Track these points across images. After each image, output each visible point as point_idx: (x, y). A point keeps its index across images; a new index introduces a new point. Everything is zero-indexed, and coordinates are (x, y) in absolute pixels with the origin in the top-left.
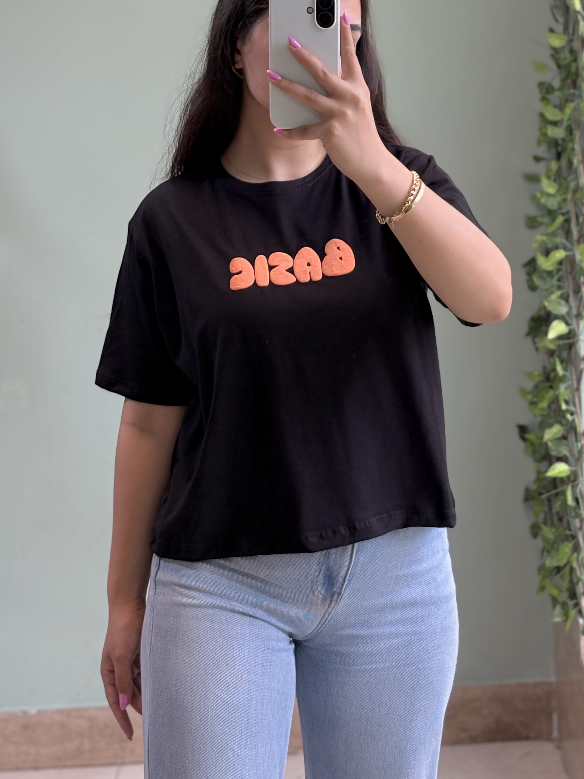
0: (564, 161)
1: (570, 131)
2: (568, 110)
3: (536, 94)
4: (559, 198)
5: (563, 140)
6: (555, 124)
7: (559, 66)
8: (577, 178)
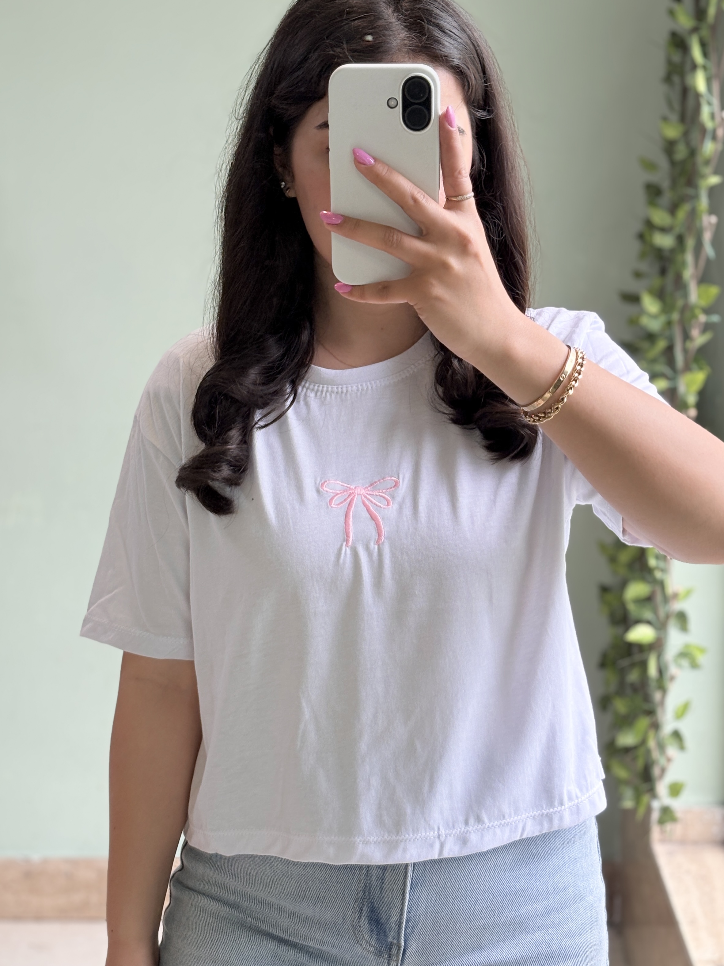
0: (670, 276)
1: (680, 239)
2: (682, 214)
3: (641, 195)
4: (662, 319)
5: (672, 251)
6: (664, 230)
7: (673, 163)
8: (686, 295)
